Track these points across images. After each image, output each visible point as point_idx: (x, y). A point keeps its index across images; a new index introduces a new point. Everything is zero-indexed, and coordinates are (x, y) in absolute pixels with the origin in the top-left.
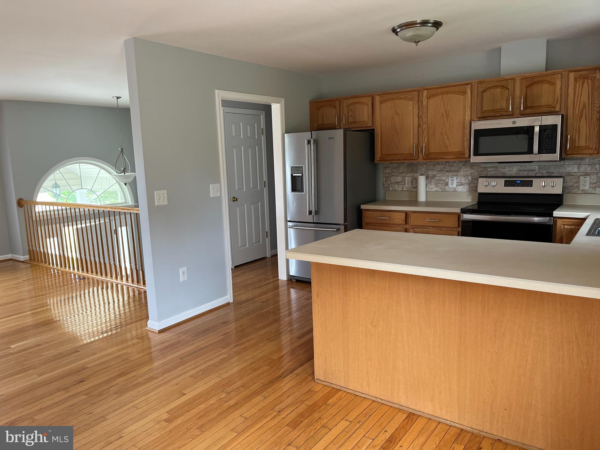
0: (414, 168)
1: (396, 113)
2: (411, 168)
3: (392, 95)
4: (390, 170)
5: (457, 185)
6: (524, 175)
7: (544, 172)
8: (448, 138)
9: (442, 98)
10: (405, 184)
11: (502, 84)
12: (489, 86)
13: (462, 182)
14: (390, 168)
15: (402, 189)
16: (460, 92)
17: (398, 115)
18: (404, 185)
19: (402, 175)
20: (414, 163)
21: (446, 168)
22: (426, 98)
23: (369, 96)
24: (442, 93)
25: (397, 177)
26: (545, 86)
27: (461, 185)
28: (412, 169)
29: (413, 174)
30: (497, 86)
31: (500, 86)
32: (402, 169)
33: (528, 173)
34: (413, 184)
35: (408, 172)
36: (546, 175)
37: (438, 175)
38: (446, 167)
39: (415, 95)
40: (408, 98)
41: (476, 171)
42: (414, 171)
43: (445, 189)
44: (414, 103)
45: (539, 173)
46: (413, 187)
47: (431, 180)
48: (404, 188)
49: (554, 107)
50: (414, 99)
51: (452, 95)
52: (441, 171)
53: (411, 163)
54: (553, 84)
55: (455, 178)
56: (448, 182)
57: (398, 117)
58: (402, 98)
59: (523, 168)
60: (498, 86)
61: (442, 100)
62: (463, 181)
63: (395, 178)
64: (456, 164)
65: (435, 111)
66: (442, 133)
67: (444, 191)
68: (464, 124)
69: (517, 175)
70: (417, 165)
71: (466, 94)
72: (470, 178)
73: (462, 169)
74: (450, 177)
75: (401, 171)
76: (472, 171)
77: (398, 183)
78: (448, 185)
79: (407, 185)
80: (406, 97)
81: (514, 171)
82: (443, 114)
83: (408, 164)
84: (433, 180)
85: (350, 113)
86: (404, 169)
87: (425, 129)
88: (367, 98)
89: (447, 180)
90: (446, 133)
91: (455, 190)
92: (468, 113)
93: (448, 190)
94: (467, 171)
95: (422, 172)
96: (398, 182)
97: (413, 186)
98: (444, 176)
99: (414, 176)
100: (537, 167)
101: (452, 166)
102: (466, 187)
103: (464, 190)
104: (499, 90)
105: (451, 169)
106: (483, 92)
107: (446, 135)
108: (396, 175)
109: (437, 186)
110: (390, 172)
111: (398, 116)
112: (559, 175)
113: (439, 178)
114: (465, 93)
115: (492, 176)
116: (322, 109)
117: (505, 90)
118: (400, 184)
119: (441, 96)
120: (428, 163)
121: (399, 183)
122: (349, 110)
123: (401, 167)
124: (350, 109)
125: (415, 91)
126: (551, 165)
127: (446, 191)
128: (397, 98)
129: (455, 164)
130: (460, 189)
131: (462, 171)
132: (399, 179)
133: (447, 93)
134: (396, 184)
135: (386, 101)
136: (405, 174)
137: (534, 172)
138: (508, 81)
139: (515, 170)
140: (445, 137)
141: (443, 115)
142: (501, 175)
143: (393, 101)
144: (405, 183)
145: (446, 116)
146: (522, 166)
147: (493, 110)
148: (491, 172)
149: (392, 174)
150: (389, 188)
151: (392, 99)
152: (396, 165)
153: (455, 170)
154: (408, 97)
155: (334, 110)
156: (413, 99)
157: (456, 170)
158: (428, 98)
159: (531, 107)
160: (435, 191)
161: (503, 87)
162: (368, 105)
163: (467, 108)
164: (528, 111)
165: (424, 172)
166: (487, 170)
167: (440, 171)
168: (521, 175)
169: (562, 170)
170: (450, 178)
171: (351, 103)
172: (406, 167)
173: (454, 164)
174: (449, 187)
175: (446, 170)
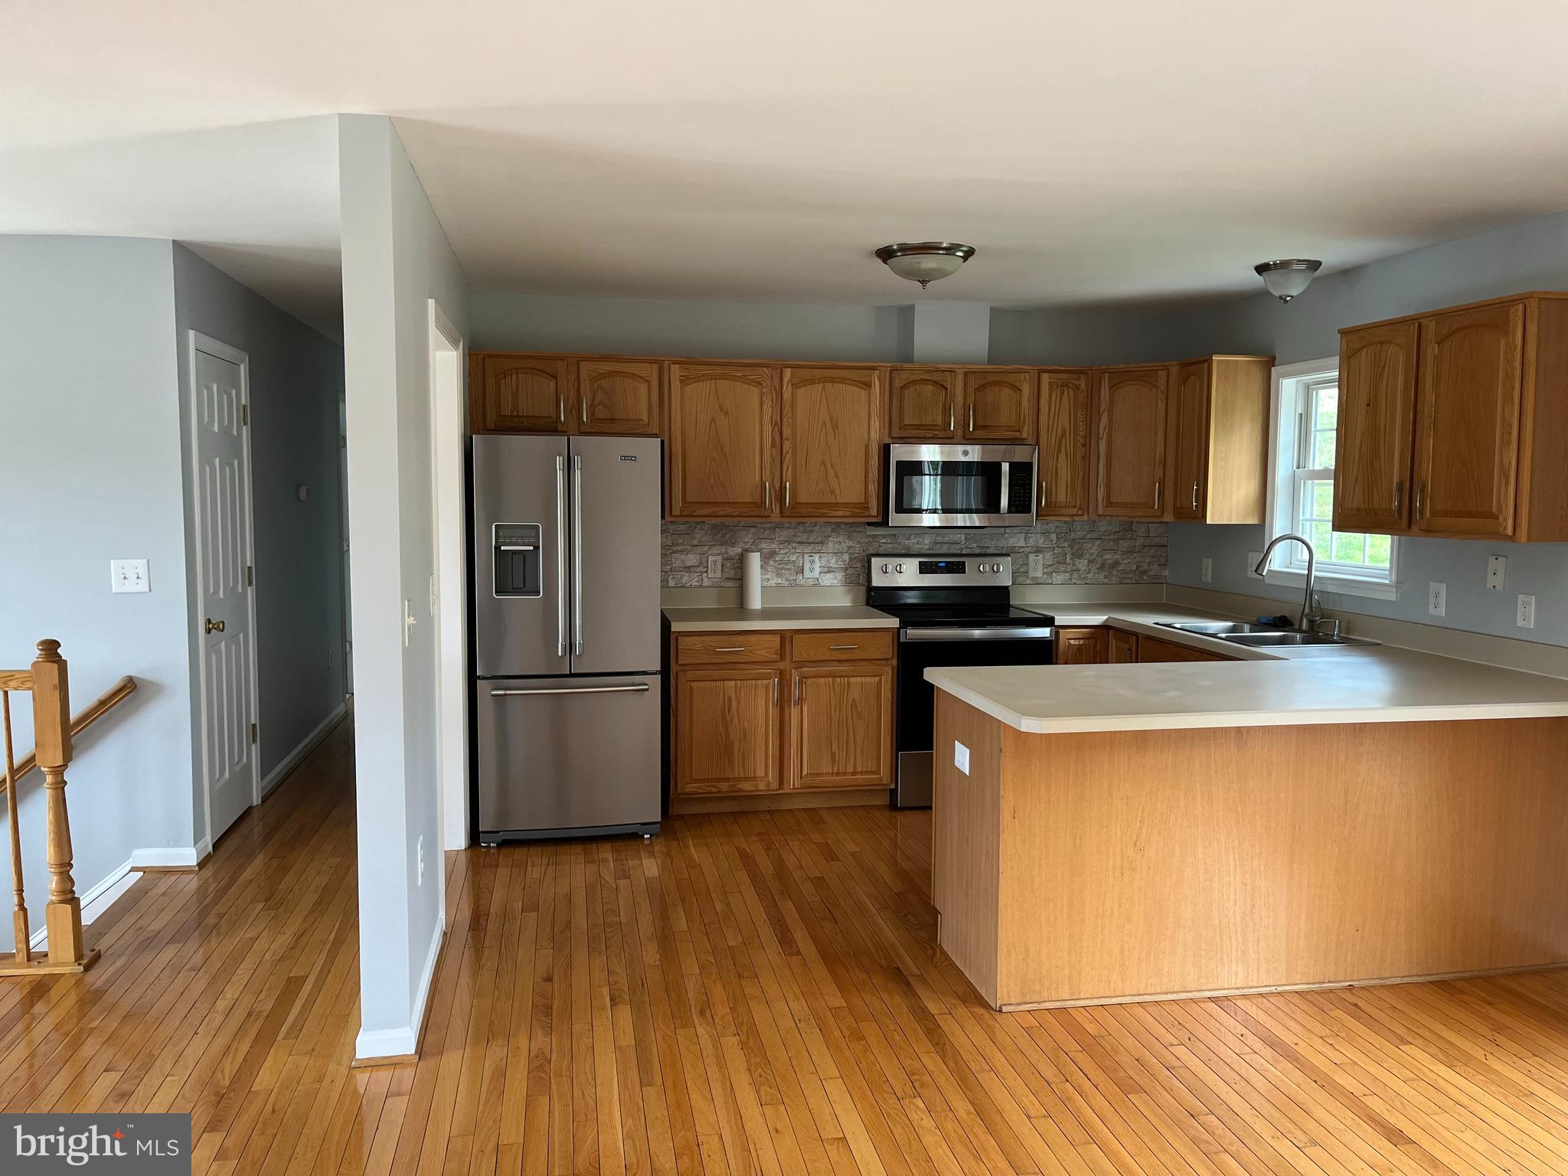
0: (728, 536)
1: (721, 409)
2: (720, 535)
3: (714, 367)
4: (670, 538)
5: (820, 573)
6: (942, 552)
7: (975, 545)
8: (836, 473)
9: (824, 389)
10: (707, 572)
11: (937, 377)
12: (912, 378)
13: (831, 565)
14: (669, 533)
15: (698, 581)
16: (860, 382)
17: (726, 414)
18: (705, 575)
19: (699, 550)
20: (727, 524)
21: (799, 536)
22: (790, 384)
23: (652, 362)
24: (825, 380)
25: (688, 554)
26: (1006, 392)
27: (829, 572)
28: (724, 536)
29: (726, 549)
30: (925, 381)
31: (932, 381)
32: (698, 536)
33: (949, 548)
34: (726, 570)
35: (714, 543)
36: (978, 551)
37: (781, 552)
38: (798, 534)
39: (765, 375)
40: (749, 379)
41: (859, 542)
42: (727, 542)
43: (795, 580)
44: (764, 393)
45: (966, 547)
46: (726, 579)
47: (765, 562)
48: (705, 580)
49: (1019, 431)
50: (764, 384)
51: (844, 385)
52: (789, 542)
53: (719, 524)
54: (1018, 389)
55: (816, 557)
56: (803, 567)
57: (727, 418)
58: (734, 379)
59: (941, 538)
60: (928, 380)
61: (824, 393)
62: (833, 562)
63: (683, 557)
64: (818, 527)
65: (810, 415)
66: (824, 463)
67: (794, 585)
68: (867, 447)
69: (931, 552)
70: (735, 529)
71: (870, 386)
72: (846, 557)
73: (830, 539)
74: (806, 556)
75: (695, 542)
76: (851, 544)
77: (688, 569)
78: (803, 573)
79: (715, 573)
80: (746, 376)
81: (926, 545)
82: (824, 424)
83: (714, 527)
84: (771, 562)
85: (600, 396)
86: (702, 537)
87: (788, 452)
88: (648, 365)
89: (801, 562)
90: (831, 464)
91: (817, 582)
92: (876, 425)
93: (803, 582)
94: (840, 543)
95: (746, 543)
96: (690, 567)
97: (726, 574)
98: (793, 554)
99: (727, 553)
100: (963, 538)
101: (810, 531)
102: (840, 576)
103: (835, 582)
104: (930, 388)
105: (808, 538)
106: (902, 388)
107: (833, 467)
108: (682, 552)
109: (779, 575)
110: (670, 543)
111: (725, 416)
112: (996, 552)
113: (784, 557)
114: (868, 385)
115: (887, 553)
116: (514, 377)
117: (941, 390)
118: (695, 572)
119: (821, 385)
120: (759, 525)
121: (692, 570)
122: (596, 387)
123: (696, 531)
124: (599, 387)
125: (765, 367)
126: (985, 534)
127: (799, 586)
128: (723, 377)
129: (817, 529)
130: (828, 580)
131: (830, 543)
132: (692, 559)
133: (833, 380)
134: (683, 571)
135: (698, 379)
136: (706, 548)
137: (958, 547)
138: (946, 373)
139: (927, 541)
140: (831, 471)
141: (825, 426)
142: (903, 552)
143: (713, 382)
144: (706, 569)
145: (833, 428)
146: (938, 535)
147: (922, 425)
148: (885, 546)
149: (672, 548)
150: (668, 582)
151: (711, 378)
152: (683, 527)
153: (816, 541)
154: (748, 377)
155: (552, 383)
156: (762, 384)
157: (819, 540)
158: (793, 385)
159: (984, 427)
160: (774, 585)
161: (936, 383)
162: (648, 381)
163: (873, 416)
164: (980, 434)
165: (750, 543)
166: (878, 542)
167: (786, 541)
168: (937, 552)
169: (1002, 543)
170: (807, 558)
171: (603, 372)
172: (709, 532)
173: (813, 528)
174: (805, 576)
175: (798, 539)
